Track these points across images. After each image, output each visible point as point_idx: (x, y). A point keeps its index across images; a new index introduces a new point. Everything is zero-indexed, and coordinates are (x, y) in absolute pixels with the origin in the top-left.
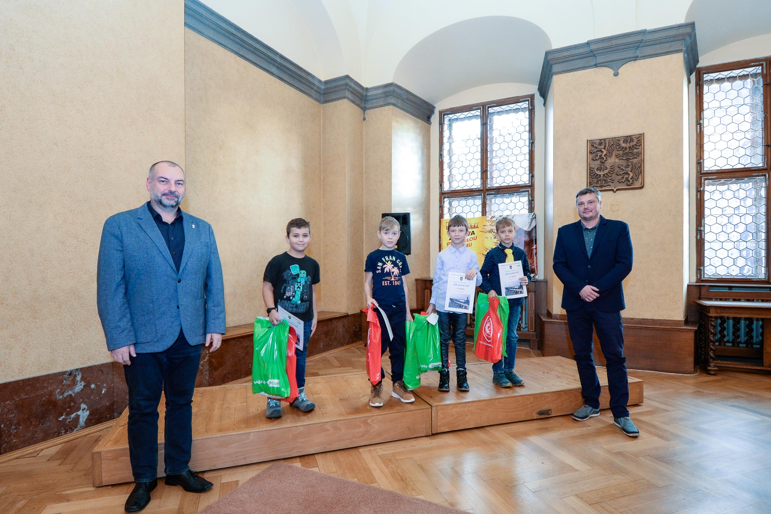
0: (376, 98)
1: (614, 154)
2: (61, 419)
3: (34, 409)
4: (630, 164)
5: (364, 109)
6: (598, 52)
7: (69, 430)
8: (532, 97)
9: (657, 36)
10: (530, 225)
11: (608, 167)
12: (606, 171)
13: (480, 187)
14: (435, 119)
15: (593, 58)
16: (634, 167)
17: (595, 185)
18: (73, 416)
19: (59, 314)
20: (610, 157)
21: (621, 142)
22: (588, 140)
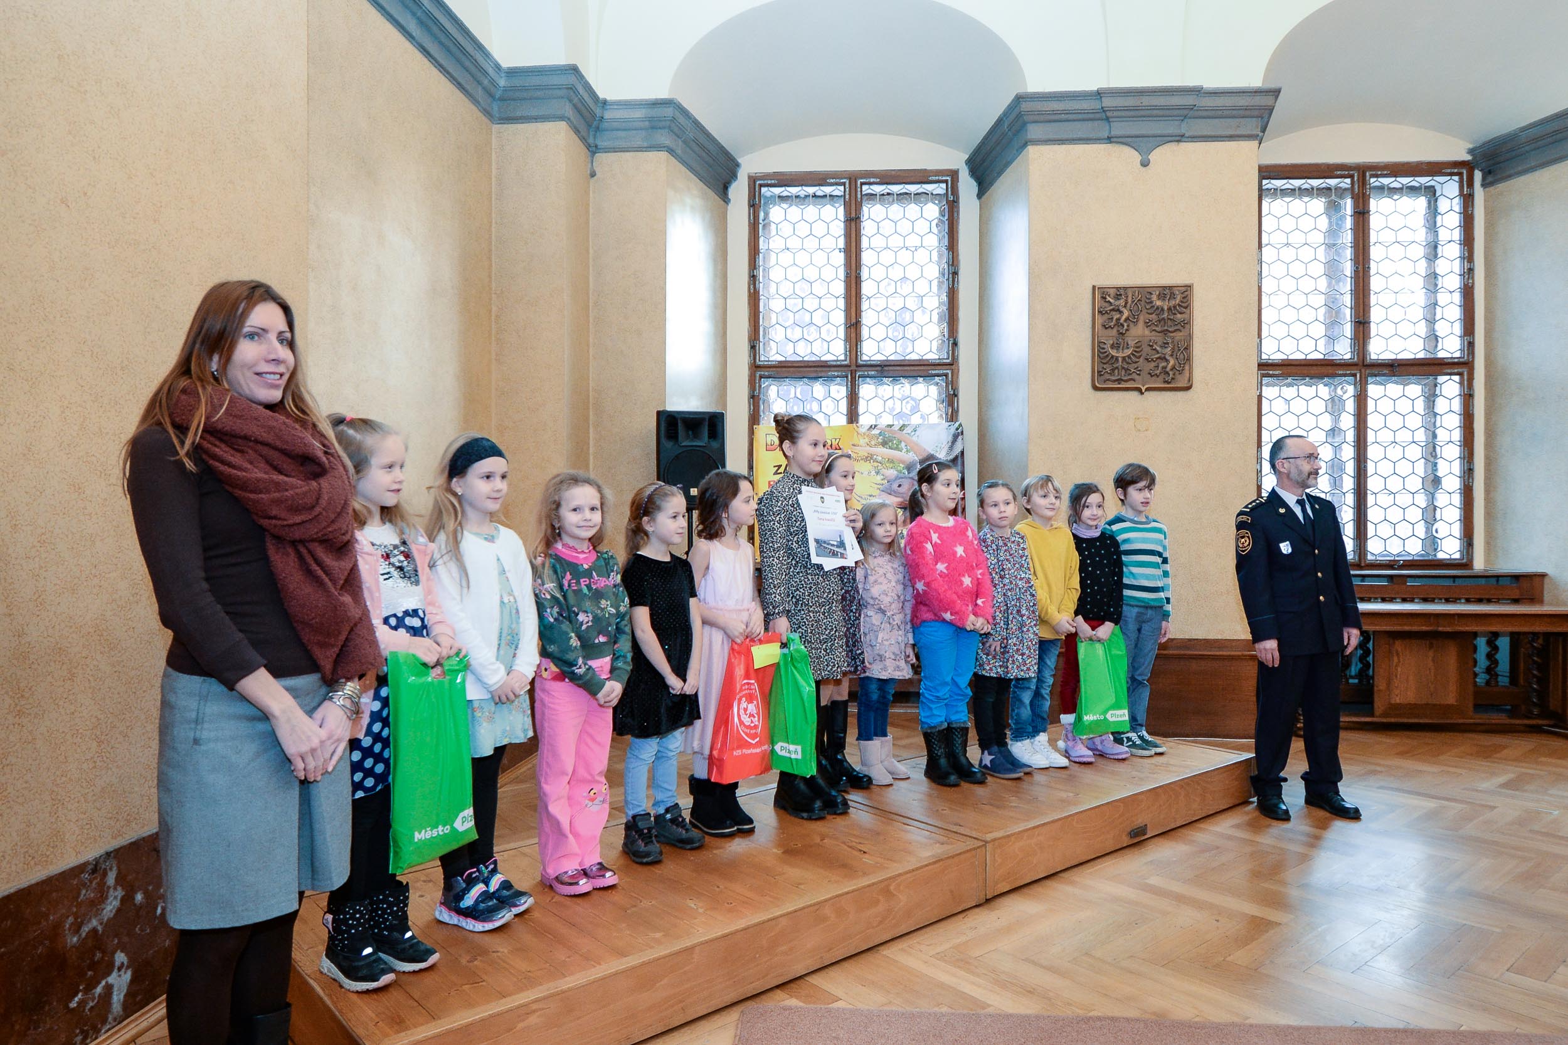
0: (626, 127)
1: (1141, 318)
2: (73, 1005)
3: (19, 985)
4: (1170, 341)
5: (593, 150)
6: (1116, 114)
7: (91, 1032)
8: (954, 174)
9: (1220, 102)
10: (951, 448)
11: (1132, 343)
12: (1128, 352)
13: (842, 357)
14: (739, 191)
15: (1105, 123)
16: (1176, 348)
17: (1107, 376)
18: (99, 990)
19: (71, 697)
20: (1136, 323)
21: (1154, 297)
22: (1094, 287)
